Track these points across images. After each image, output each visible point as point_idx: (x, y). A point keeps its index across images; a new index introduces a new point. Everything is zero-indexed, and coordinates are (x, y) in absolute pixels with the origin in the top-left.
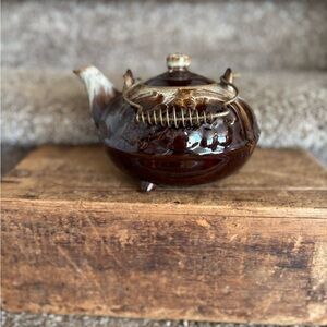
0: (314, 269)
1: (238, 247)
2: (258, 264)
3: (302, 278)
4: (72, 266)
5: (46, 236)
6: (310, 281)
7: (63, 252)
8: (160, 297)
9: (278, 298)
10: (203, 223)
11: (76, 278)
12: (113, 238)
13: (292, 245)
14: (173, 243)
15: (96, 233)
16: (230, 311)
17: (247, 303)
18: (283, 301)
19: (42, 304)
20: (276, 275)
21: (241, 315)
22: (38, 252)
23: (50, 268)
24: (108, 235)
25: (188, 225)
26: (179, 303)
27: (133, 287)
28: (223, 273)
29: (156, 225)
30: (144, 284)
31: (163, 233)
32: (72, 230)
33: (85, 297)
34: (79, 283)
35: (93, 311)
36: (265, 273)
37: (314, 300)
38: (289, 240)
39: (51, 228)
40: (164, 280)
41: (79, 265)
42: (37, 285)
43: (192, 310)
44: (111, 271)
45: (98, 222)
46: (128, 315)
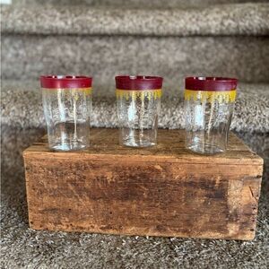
0: (229, 199)
1: (180, 183)
2: (194, 195)
3: (222, 205)
4: (76, 197)
5: (61, 176)
6: (227, 207)
7: (71, 187)
8: (132, 219)
9: (208, 219)
10: (158, 167)
11: (79, 205)
12: (103, 177)
13: (214, 182)
14: (140, 181)
15: (92, 174)
16: (177, 229)
17: (188, 223)
18: (211, 221)
19: (55, 224)
20: (205, 203)
21: (184, 231)
22: (56, 187)
23: (62, 199)
24: (100, 175)
25: (149, 169)
26: (144, 223)
27: (114, 211)
28: (172, 201)
29: (130, 169)
30: (121, 209)
31: (133, 174)
32: (78, 172)
33: (83, 219)
34: (80, 209)
35: (89, 229)
36: (199, 201)
37: (231, 221)
38: (212, 179)
39: (65, 171)
40: (135, 206)
41: (81, 196)
42: (53, 210)
43: (153, 228)
44: (101, 200)
45: (94, 167)
46: (111, 231)
